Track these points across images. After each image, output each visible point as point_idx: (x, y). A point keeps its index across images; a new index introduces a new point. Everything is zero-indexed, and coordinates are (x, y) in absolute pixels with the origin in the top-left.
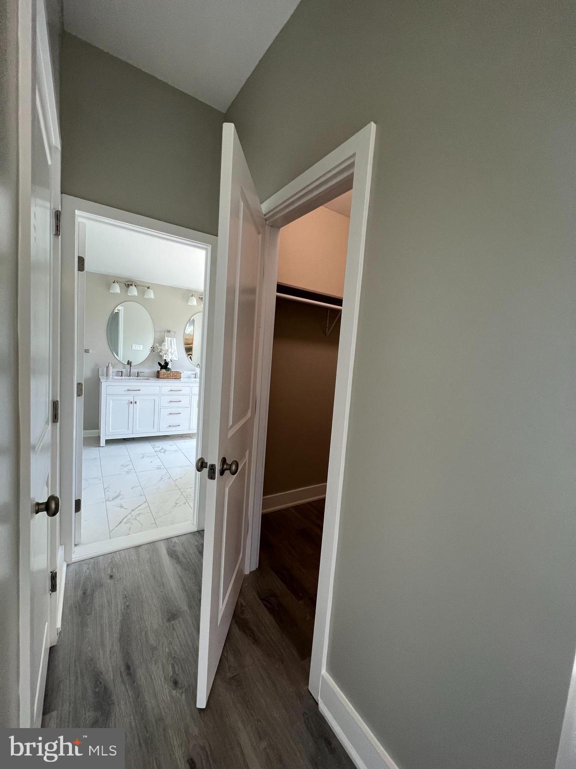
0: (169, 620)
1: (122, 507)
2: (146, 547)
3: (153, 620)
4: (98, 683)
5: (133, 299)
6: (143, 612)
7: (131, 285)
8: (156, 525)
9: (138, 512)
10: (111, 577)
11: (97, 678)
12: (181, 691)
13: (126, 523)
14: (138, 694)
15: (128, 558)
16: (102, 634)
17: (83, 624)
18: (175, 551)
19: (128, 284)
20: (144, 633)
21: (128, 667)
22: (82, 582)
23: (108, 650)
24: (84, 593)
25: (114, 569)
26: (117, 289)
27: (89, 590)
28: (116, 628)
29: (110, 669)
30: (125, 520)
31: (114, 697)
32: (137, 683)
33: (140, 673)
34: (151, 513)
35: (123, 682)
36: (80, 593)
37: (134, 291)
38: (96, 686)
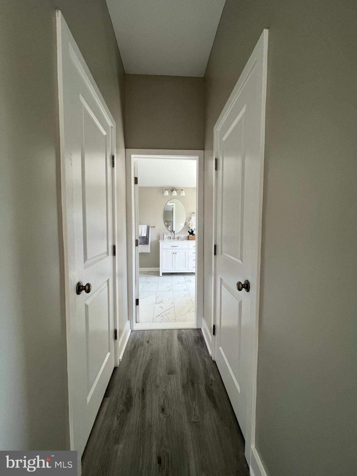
0: (169, 374)
1: (161, 308)
2: (167, 331)
3: (161, 371)
4: (129, 393)
5: (174, 198)
6: (157, 364)
7: (174, 190)
8: (175, 320)
9: (169, 312)
10: (148, 342)
11: (129, 390)
12: (164, 416)
13: (161, 316)
14: (144, 407)
15: (158, 335)
16: (136, 369)
17: (130, 362)
18: (181, 337)
19: (172, 190)
20: (154, 376)
21: (143, 391)
22: (135, 341)
23: (137, 378)
24: (135, 347)
25: (150, 339)
26: (167, 193)
27: (137, 346)
28: (143, 369)
29: (135, 388)
30: (161, 315)
31: (133, 404)
32: (145, 401)
33: (148, 396)
34: (174, 314)
35: (139, 397)
36: (133, 346)
37: (175, 193)
38: (127, 394)
